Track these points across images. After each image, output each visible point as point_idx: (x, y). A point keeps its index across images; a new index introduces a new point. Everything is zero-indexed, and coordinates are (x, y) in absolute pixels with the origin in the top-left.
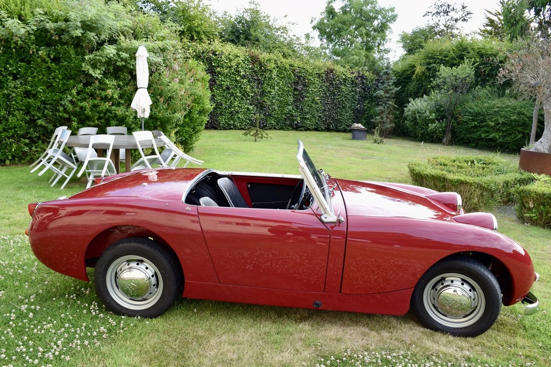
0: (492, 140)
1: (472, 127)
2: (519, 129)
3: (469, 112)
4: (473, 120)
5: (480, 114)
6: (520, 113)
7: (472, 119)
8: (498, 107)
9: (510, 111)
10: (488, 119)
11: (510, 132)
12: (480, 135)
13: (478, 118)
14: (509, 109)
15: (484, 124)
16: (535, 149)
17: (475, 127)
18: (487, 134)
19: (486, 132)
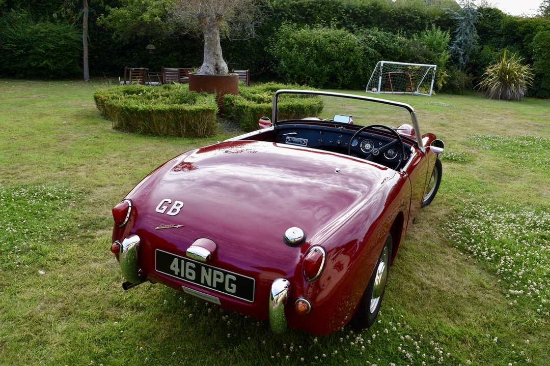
0: (42, 68)
1: (18, 56)
2: (69, 54)
3: (10, 39)
4: (18, 48)
5: (24, 40)
6: (66, 38)
7: (16, 47)
8: (42, 33)
9: (56, 36)
10: (35, 45)
11: (60, 58)
12: (29, 65)
13: (23, 45)
14: (54, 34)
15: (31, 51)
16: (206, 73)
17: (21, 55)
18: (36, 63)
19: (35, 60)
